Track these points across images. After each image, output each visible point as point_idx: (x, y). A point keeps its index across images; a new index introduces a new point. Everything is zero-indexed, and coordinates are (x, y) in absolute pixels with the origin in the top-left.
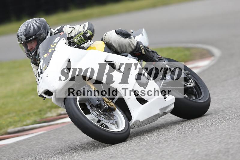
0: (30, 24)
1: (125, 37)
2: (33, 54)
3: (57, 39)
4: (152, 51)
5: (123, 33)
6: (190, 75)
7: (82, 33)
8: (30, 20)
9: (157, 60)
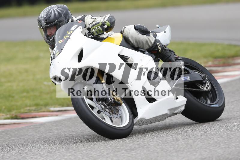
0: (51, 10)
1: (143, 33)
2: (51, 40)
3: (74, 26)
4: (169, 50)
5: (142, 29)
6: (207, 79)
7: (101, 24)
8: (52, 6)
9: (173, 59)
